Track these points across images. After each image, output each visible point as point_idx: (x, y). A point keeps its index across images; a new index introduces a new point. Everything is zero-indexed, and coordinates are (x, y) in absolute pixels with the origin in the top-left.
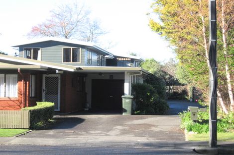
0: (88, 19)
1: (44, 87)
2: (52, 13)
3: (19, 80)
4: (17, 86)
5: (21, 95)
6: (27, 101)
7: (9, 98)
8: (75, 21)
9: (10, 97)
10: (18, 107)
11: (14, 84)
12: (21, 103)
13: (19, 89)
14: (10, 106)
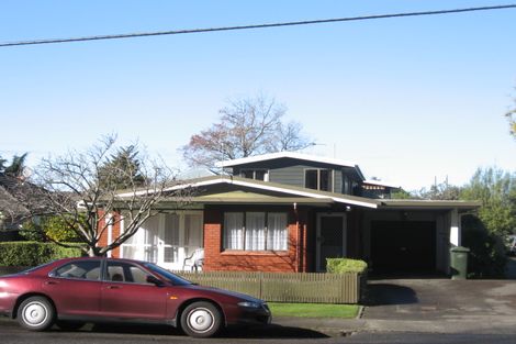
0: (279, 124)
1: (319, 234)
2: (224, 114)
3: (291, 221)
4: (285, 232)
5: (295, 246)
6: (304, 258)
7: (272, 251)
8: (258, 126)
9: (275, 249)
10: (289, 267)
11: (282, 229)
12: (294, 260)
13: (290, 237)
14: (275, 265)
